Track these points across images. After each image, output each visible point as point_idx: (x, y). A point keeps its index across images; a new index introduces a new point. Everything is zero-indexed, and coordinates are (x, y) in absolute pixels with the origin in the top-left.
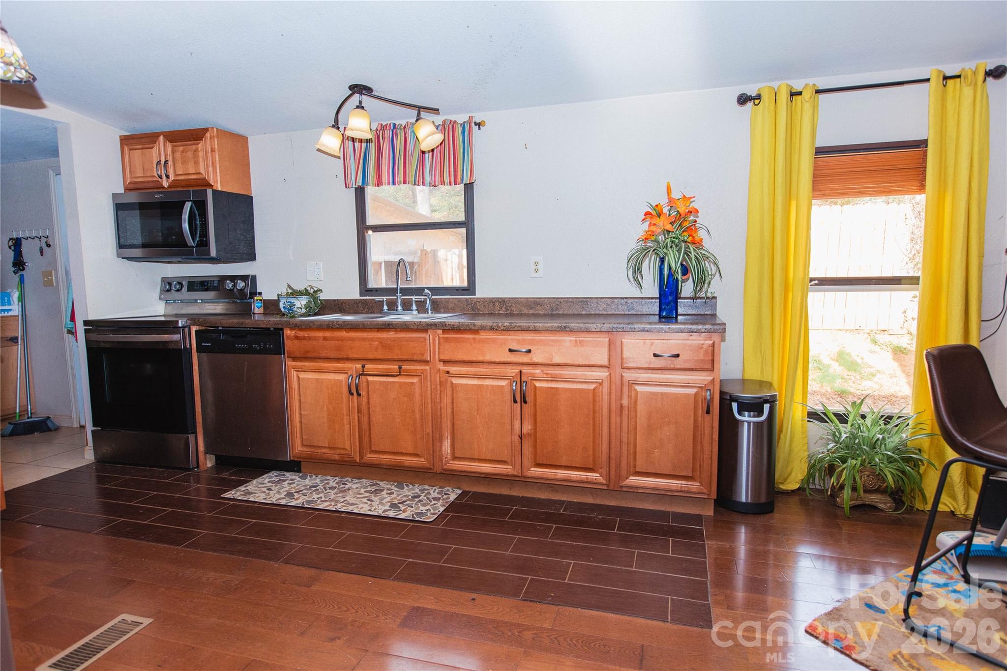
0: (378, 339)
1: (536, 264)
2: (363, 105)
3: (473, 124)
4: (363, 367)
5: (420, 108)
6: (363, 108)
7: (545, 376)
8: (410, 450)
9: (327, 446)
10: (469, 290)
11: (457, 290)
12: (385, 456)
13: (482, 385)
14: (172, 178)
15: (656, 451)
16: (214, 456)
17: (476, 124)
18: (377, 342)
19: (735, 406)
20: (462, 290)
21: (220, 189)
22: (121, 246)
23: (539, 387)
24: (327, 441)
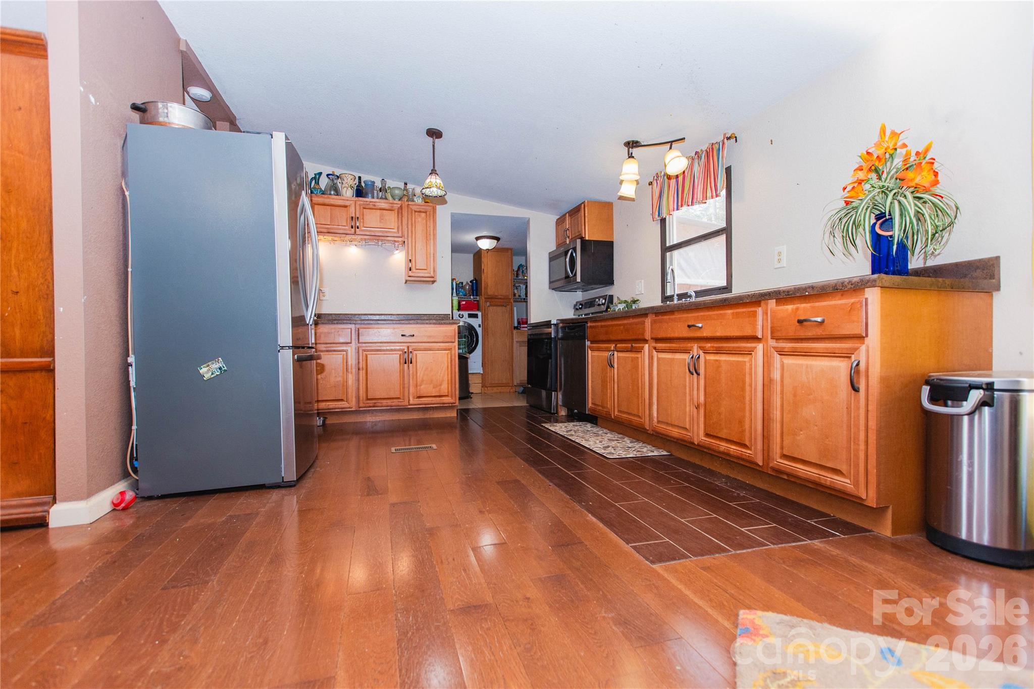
0: (624, 325)
1: (780, 254)
2: (633, 155)
3: (726, 139)
4: (616, 346)
5: (671, 142)
6: (633, 157)
7: (712, 349)
8: (635, 412)
9: (600, 404)
10: (727, 288)
11: (720, 289)
12: (625, 415)
13: (673, 358)
14: (570, 238)
15: (801, 433)
16: (566, 409)
17: (728, 138)
18: (622, 327)
19: (926, 389)
20: (723, 289)
21: (587, 239)
22: (551, 282)
23: (709, 360)
24: (601, 401)
